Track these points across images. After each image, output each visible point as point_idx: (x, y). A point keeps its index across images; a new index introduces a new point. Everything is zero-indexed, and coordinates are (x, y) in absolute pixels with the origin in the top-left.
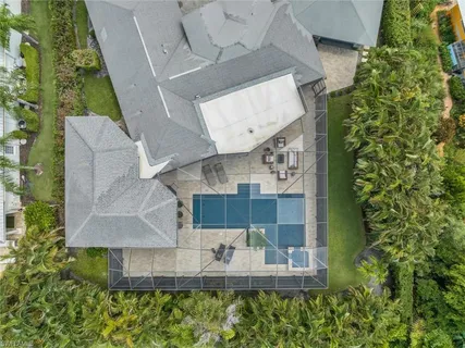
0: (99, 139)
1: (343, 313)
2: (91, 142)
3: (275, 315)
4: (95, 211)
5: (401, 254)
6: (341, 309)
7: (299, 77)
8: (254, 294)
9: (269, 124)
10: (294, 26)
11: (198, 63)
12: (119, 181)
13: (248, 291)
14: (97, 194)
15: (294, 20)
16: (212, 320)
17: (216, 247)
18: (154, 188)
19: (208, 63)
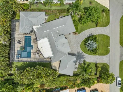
0: (39, 18)
1: (4, 64)
2: (39, 17)
3: (4, 51)
4: (25, 17)
5: (15, 75)
6: (5, 63)
7: (52, 57)
8: (10, 47)
9: (43, 51)
10: (62, 57)
11: (55, 38)
12: (32, 22)
13: (10, 46)
14: (29, 18)
15: (64, 57)
16: (3, 39)
17: (21, 40)
18: (30, 29)
19: (55, 39)
